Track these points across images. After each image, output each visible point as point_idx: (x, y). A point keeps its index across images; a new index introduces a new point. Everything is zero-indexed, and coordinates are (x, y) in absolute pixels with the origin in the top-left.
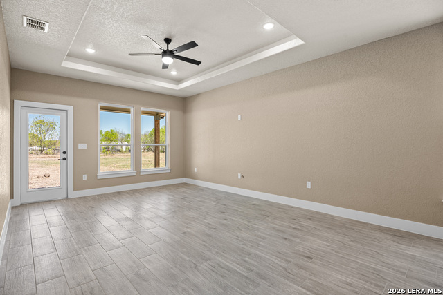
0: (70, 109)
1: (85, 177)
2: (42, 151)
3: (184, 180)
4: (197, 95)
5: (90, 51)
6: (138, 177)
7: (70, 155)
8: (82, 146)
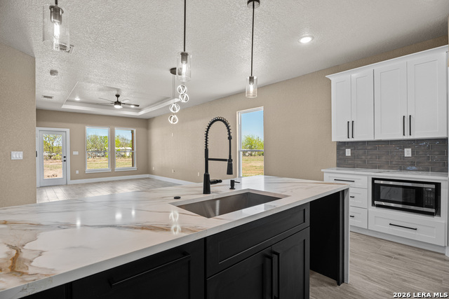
0: (68, 130)
1: (77, 172)
2: (51, 157)
3: (147, 176)
4: (154, 118)
5: (77, 99)
6: (113, 173)
7: (68, 159)
8: (76, 153)
